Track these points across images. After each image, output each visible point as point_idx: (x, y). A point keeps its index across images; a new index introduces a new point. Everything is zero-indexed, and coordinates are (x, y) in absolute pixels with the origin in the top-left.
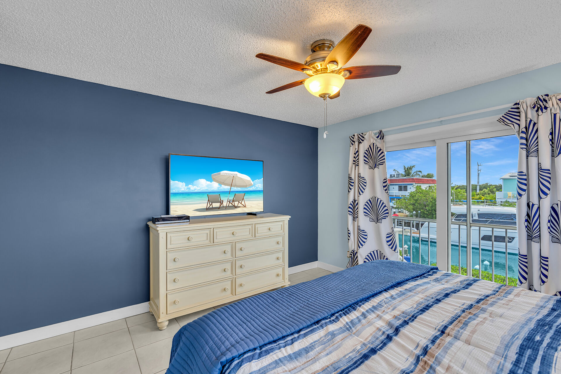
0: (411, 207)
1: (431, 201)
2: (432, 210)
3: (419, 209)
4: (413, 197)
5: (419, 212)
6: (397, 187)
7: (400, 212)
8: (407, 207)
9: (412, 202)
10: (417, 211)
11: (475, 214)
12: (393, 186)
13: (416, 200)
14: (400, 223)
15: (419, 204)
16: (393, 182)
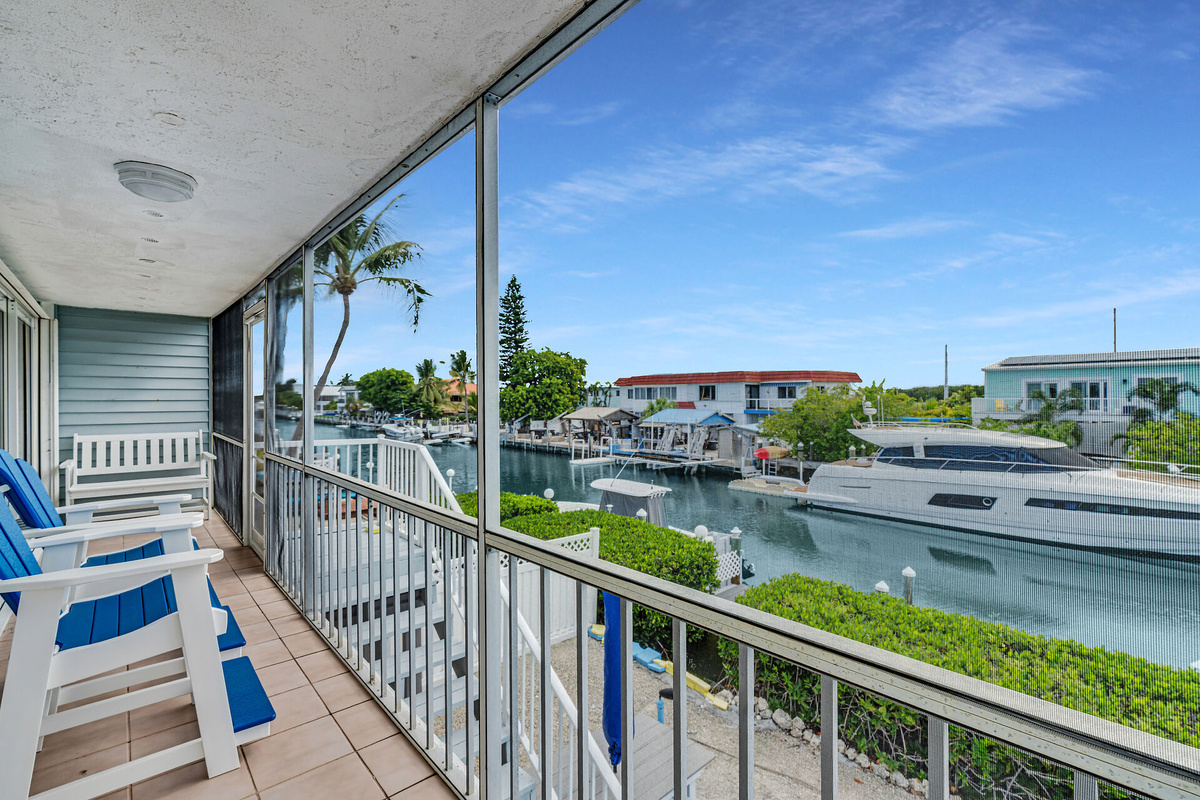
0: (794, 433)
1: (835, 420)
2: (837, 438)
3: (812, 437)
4: (799, 410)
5: (812, 443)
6: (774, 391)
7: (772, 444)
8: (785, 433)
9: (798, 420)
10: (806, 443)
11: (919, 447)
12: (767, 388)
13: (805, 418)
14: (771, 469)
15: (810, 425)
16: (767, 379)
